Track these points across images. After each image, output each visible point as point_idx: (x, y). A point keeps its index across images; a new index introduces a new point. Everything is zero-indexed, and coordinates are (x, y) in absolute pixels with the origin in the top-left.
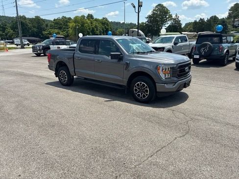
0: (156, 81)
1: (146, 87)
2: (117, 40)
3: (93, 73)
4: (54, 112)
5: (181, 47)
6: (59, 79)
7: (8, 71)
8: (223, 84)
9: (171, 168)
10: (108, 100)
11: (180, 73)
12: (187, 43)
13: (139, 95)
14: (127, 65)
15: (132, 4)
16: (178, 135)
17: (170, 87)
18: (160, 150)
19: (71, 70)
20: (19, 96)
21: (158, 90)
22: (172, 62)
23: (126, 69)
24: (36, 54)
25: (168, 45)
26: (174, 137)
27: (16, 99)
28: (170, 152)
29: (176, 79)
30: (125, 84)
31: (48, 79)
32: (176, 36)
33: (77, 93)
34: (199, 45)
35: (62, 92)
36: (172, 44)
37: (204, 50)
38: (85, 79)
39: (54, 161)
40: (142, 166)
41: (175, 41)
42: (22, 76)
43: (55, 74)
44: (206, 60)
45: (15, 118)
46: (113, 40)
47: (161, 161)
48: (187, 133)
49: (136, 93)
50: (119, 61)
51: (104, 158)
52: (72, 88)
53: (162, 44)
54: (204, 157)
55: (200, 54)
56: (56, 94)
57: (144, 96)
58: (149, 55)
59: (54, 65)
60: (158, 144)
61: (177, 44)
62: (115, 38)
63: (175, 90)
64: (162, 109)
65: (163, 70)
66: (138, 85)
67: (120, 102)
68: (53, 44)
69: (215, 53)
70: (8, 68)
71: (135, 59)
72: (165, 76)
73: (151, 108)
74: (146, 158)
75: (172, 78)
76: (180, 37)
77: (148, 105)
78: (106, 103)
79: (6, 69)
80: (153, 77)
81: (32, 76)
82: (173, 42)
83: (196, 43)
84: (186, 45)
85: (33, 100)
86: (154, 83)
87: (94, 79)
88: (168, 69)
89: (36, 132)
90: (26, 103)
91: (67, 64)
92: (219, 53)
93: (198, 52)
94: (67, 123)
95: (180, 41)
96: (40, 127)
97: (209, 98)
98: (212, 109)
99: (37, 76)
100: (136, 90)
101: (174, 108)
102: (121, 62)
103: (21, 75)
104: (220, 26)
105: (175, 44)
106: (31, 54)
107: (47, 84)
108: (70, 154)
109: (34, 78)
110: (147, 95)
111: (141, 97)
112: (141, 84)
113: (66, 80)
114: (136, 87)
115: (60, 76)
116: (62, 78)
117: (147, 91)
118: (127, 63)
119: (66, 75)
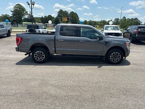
0: (125, 51)
15: (27, 2)
19: (51, 50)
23: (105, 45)
30: (104, 55)
38: (63, 55)
49: (112, 59)
50: (100, 40)
65: (128, 44)
87: (76, 54)
100: (112, 57)
102: (102, 41)
110: (119, 59)
111: (115, 61)
112: (116, 53)
113: (43, 59)
114: (112, 55)
115: (36, 56)
116: (38, 57)
117: (119, 57)
118: (107, 42)
119: (43, 55)
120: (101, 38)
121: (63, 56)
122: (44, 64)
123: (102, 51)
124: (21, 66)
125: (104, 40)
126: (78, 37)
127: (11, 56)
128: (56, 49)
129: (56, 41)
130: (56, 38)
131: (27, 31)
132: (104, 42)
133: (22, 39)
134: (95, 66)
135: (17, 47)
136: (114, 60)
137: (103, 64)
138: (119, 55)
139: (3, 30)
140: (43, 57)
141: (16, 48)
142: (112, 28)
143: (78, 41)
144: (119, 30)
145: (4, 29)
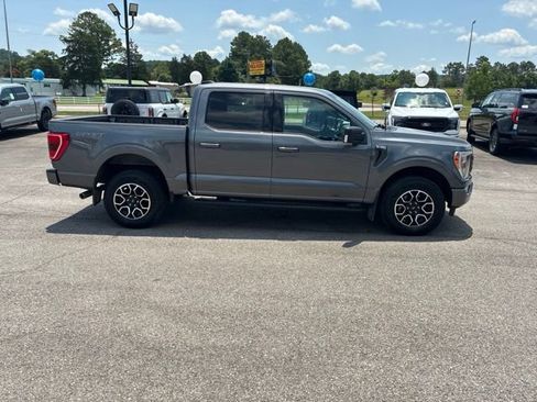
0: (452, 185)
3: (268, 179)
13: (406, 219)
14: (382, 154)
15: (111, 6)
21: (453, 203)
23: (376, 164)
49: (400, 217)
50: (355, 145)
57: (420, 220)
65: (462, 160)
66: (407, 197)
80: (447, 176)
86: (449, 189)
87: (267, 195)
100: (400, 209)
102: (361, 147)
110: (428, 216)
111: (414, 223)
112: (415, 193)
113: (144, 211)
114: (400, 202)
115: (119, 200)
116: (126, 204)
117: (429, 208)
118: (380, 151)
119: (145, 196)
120: (358, 137)
121: (218, 203)
122: (150, 230)
123: (364, 185)
124: (63, 236)
125: (369, 145)
126: (272, 131)
127: (39, 202)
128: (193, 176)
129: (191, 148)
130: (191, 138)
131: (105, 111)
132: (370, 150)
133: (67, 138)
134: (335, 242)
135: (51, 167)
136: (408, 220)
137: (369, 232)
138: (429, 200)
139: (22, 106)
140: (146, 204)
141: (48, 171)
142: (426, 98)
143: (273, 148)
144: (450, 106)
145: (29, 105)
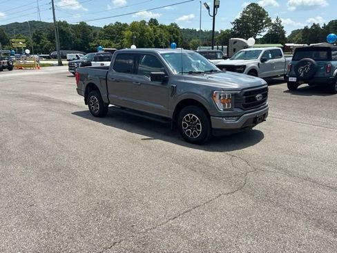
0: (210, 113)
1: (198, 122)
2: (163, 55)
4: (68, 151)
5: (272, 65)
6: (89, 107)
7: (31, 95)
8: (323, 120)
9: (196, 236)
10: (146, 137)
11: (246, 102)
12: (282, 59)
13: (188, 132)
14: (174, 89)
15: (205, 4)
16: (225, 191)
17: (231, 122)
18: (190, 211)
19: (104, 96)
20: (31, 128)
21: (213, 126)
22: (236, 86)
23: (172, 96)
24: (73, 73)
25: (251, 63)
26: (217, 194)
27: (27, 132)
28: (203, 214)
29: (239, 111)
30: (170, 116)
31: (79, 107)
32: (264, 49)
33: (110, 127)
34: (296, 62)
35: (89, 124)
36: (258, 61)
37: (303, 69)
38: (122, 108)
39: (42, 217)
40: (155, 230)
41: (262, 56)
42: (47, 103)
43: (85, 100)
44: (307, 85)
45: (15, 157)
46: (157, 55)
47: (185, 226)
48: (240, 188)
49: (185, 130)
50: (163, 84)
51: (108, 217)
52: (104, 120)
53: (243, 61)
54: (249, 224)
55: (297, 75)
56: (80, 127)
57: (195, 134)
58: (206, 77)
59: (83, 89)
60: (190, 202)
61: (266, 60)
62: (160, 52)
63: (239, 127)
64: (217, 154)
65: (220, 97)
66: (187, 118)
67: (162, 141)
68: (96, 60)
69: (320, 74)
70: (33, 91)
71: (183, 81)
72: (224, 106)
73: (202, 151)
74: (165, 220)
75: (235, 110)
76: (271, 51)
77: (200, 147)
78: (142, 142)
79: (29, 93)
80: (207, 107)
81: (60, 102)
82: (259, 57)
83: (293, 60)
84: (281, 62)
85: (48, 134)
86: (209, 116)
88: (229, 96)
89: (33, 177)
90: (37, 138)
91: (99, 87)
92: (326, 75)
93: (294, 73)
94: (79, 167)
95: (270, 57)
96: (42, 170)
97: (295, 140)
98: (292, 157)
99: (65, 103)
100: (185, 125)
101: (235, 152)
102: (166, 86)
103: (46, 101)
104: (333, 34)
105: (263, 60)
106: (67, 73)
107: (75, 113)
108: (65, 209)
109: (61, 105)
110: (199, 132)
111: (192, 136)
112: (191, 116)
113: (97, 109)
114: (185, 120)
115: (91, 103)
116: (93, 105)
117: (199, 127)
118: (173, 87)
119: (97, 102)
128: (110, 95)
135: (77, 87)
